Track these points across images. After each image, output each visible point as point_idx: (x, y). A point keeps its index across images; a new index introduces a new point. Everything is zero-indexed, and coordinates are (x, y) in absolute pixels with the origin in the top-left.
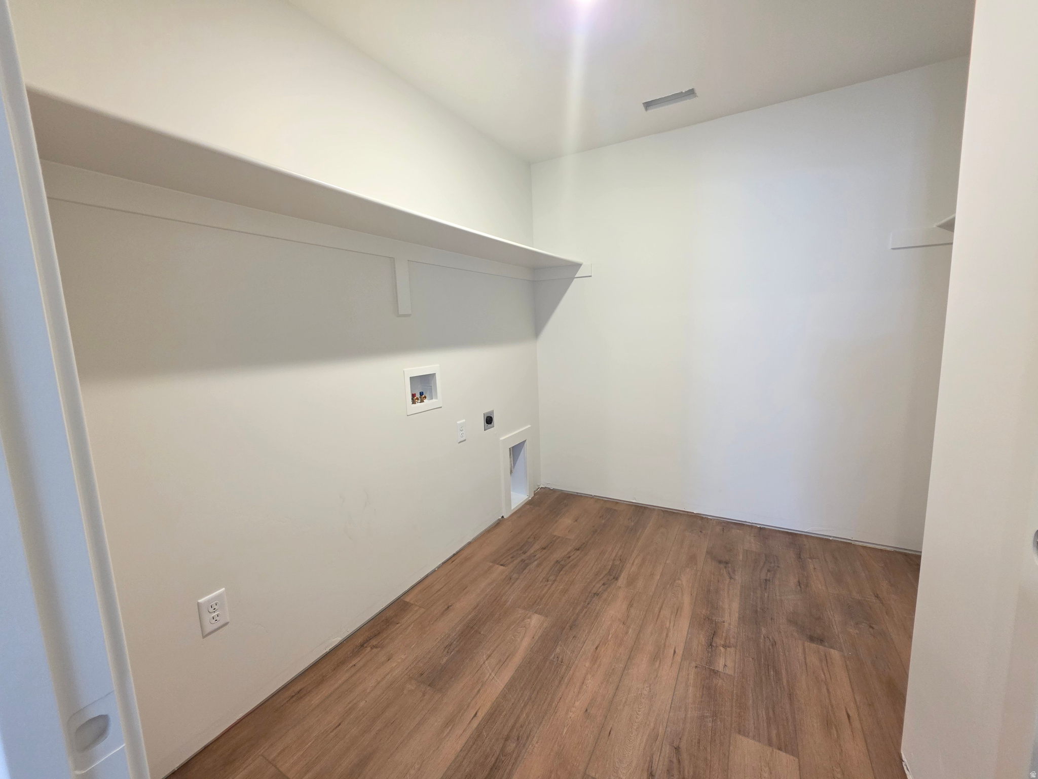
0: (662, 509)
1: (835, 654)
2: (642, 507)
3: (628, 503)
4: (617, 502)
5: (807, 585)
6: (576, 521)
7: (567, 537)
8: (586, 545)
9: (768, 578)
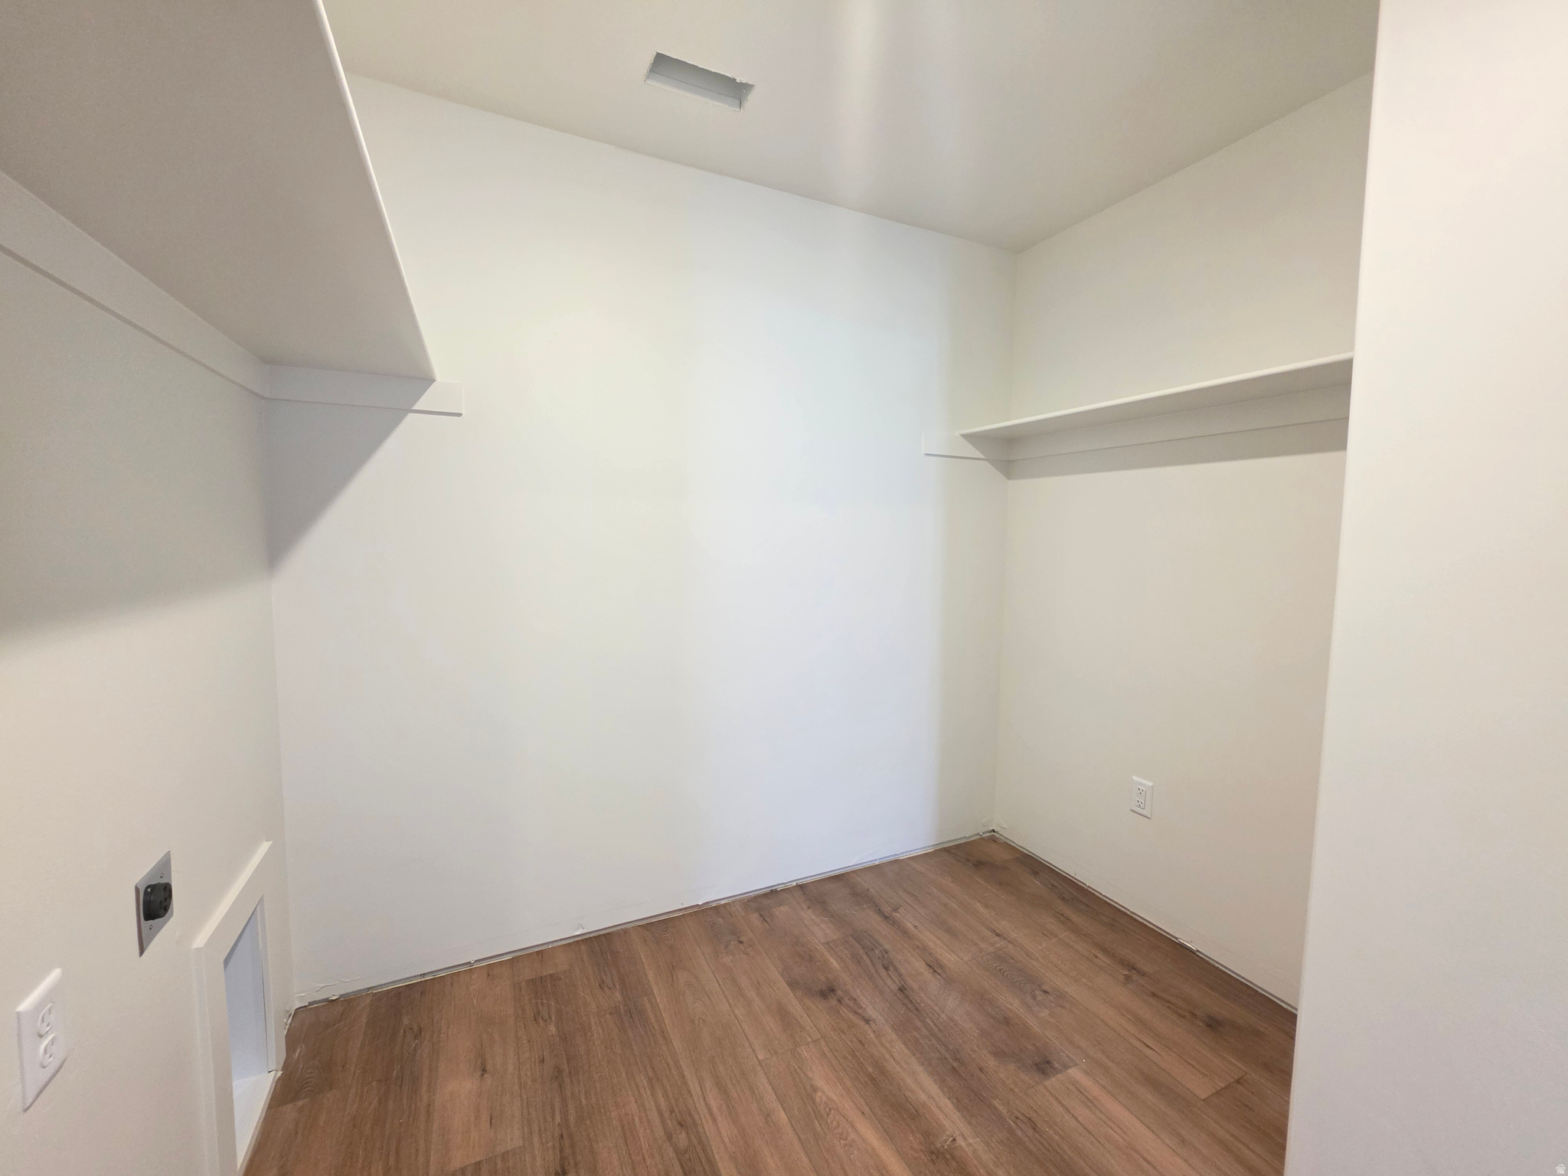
0: (640, 923)
1: (1074, 1072)
2: (600, 936)
3: (564, 942)
4: (540, 954)
5: (941, 966)
6: (484, 1070)
7: (500, 1149)
8: (570, 1136)
9: (900, 985)
